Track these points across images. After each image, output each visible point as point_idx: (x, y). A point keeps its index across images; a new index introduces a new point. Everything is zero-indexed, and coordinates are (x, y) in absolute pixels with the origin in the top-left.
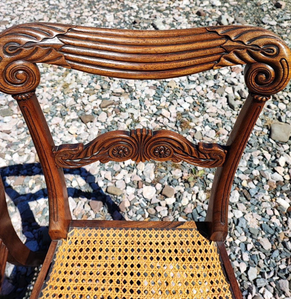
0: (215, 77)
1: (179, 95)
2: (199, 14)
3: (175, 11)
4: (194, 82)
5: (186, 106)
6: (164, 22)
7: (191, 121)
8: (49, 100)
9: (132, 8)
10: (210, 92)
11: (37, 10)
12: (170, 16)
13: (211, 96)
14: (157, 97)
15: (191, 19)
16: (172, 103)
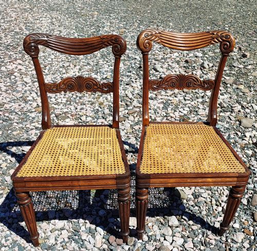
0: (203, 97)
1: (180, 107)
2: (187, 62)
3: (168, 60)
4: (188, 100)
5: (185, 112)
6: (162, 67)
7: (190, 119)
8: (92, 111)
9: (136, 59)
10: (200, 105)
11: (62, 61)
12: (165, 63)
13: (201, 106)
14: (165, 108)
15: (181, 65)
16: (175, 111)
